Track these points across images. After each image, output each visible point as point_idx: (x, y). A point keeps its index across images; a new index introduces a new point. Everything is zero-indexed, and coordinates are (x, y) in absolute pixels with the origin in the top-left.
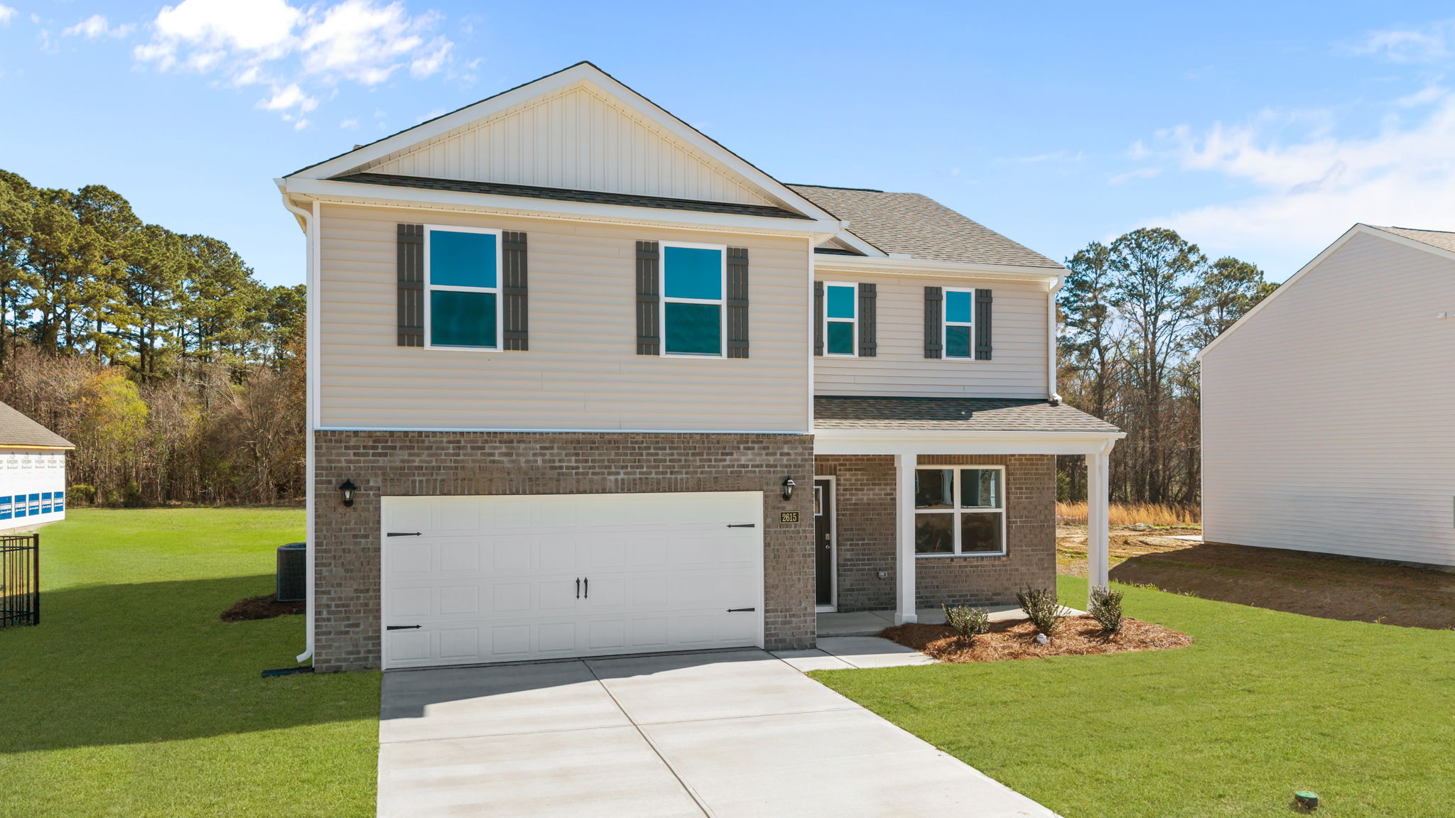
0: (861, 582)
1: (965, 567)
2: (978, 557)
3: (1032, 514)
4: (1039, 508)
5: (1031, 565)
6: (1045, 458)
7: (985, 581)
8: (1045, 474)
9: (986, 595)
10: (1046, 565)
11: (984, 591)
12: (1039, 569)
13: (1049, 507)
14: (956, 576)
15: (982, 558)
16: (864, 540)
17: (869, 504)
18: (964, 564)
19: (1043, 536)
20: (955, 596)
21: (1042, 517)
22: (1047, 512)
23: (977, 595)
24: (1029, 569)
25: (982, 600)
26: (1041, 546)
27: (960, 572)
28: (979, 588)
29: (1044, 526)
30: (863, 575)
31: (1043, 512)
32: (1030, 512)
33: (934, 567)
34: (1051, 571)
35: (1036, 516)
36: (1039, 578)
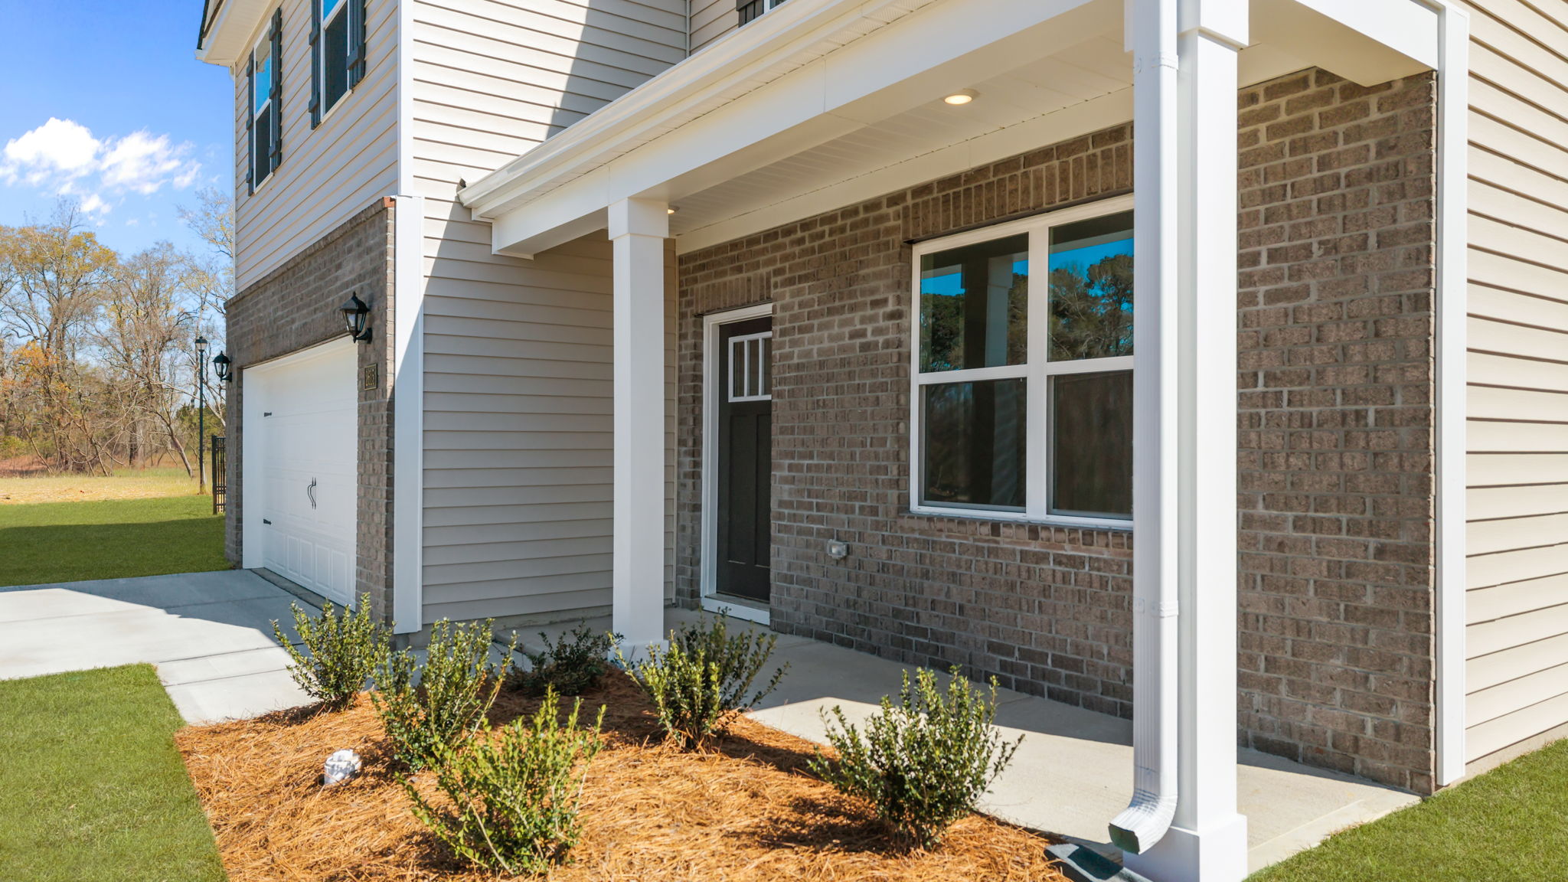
0: (805, 563)
1: (1041, 558)
2: (1074, 530)
3: (1300, 366)
4: (1332, 335)
5: (1292, 587)
6: (1373, 100)
7: (1103, 618)
8: (1370, 176)
9: (1106, 670)
10: (1369, 600)
11: (1100, 656)
12: (1333, 614)
13: (1389, 330)
14: (1012, 586)
15: (1089, 533)
16: (811, 457)
17: (822, 364)
18: (1034, 547)
19: (1354, 461)
20: (1009, 652)
21: (1354, 378)
22: (1379, 351)
23: (1075, 665)
24: (1280, 605)
25: (1089, 685)
26: (1341, 506)
27: (1024, 574)
28: (1081, 640)
29: (1360, 416)
30: (808, 545)
31: (1356, 350)
32: (1290, 357)
33: (951, 547)
34: (1400, 631)
35: (1321, 374)
36: (1330, 651)
